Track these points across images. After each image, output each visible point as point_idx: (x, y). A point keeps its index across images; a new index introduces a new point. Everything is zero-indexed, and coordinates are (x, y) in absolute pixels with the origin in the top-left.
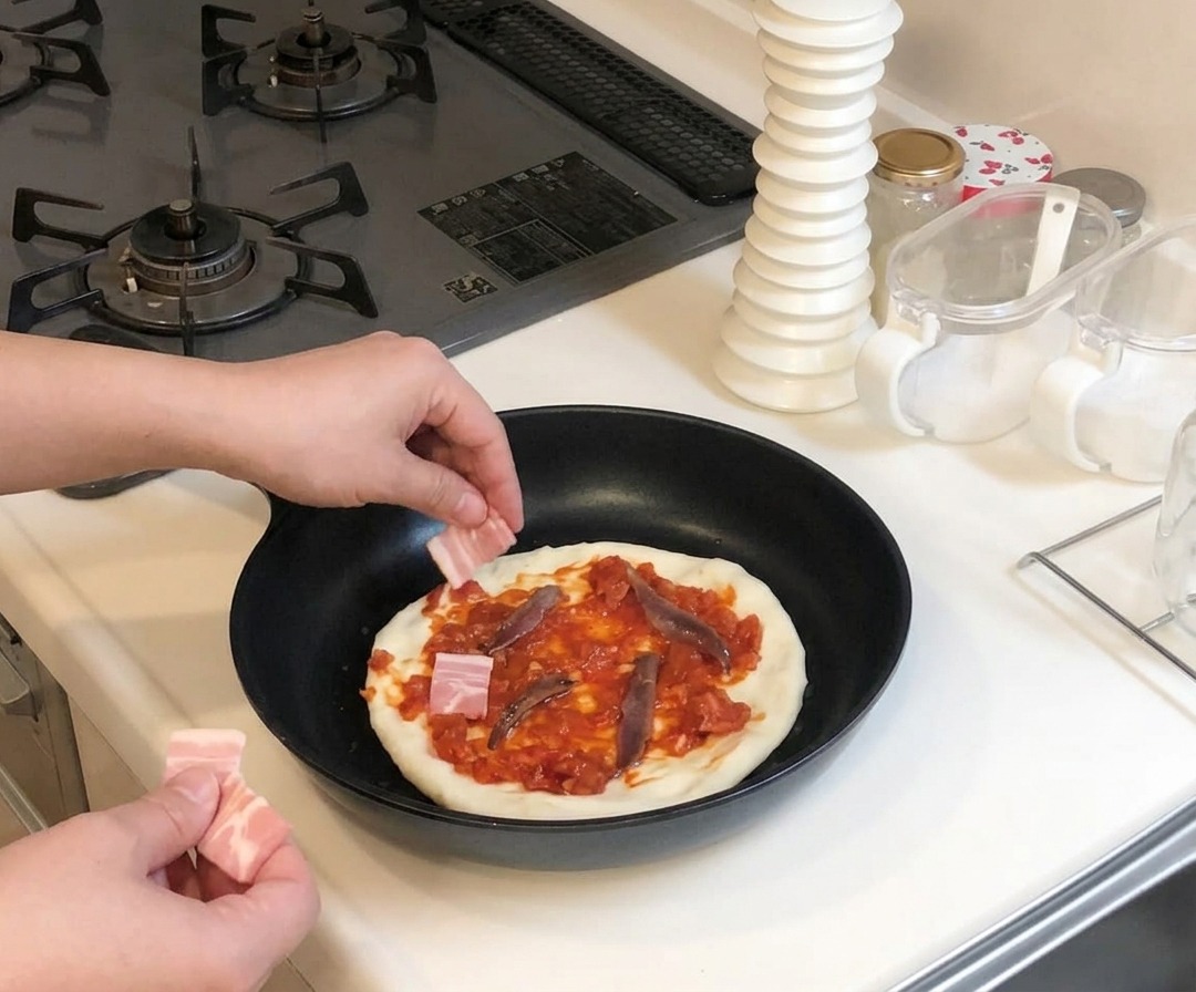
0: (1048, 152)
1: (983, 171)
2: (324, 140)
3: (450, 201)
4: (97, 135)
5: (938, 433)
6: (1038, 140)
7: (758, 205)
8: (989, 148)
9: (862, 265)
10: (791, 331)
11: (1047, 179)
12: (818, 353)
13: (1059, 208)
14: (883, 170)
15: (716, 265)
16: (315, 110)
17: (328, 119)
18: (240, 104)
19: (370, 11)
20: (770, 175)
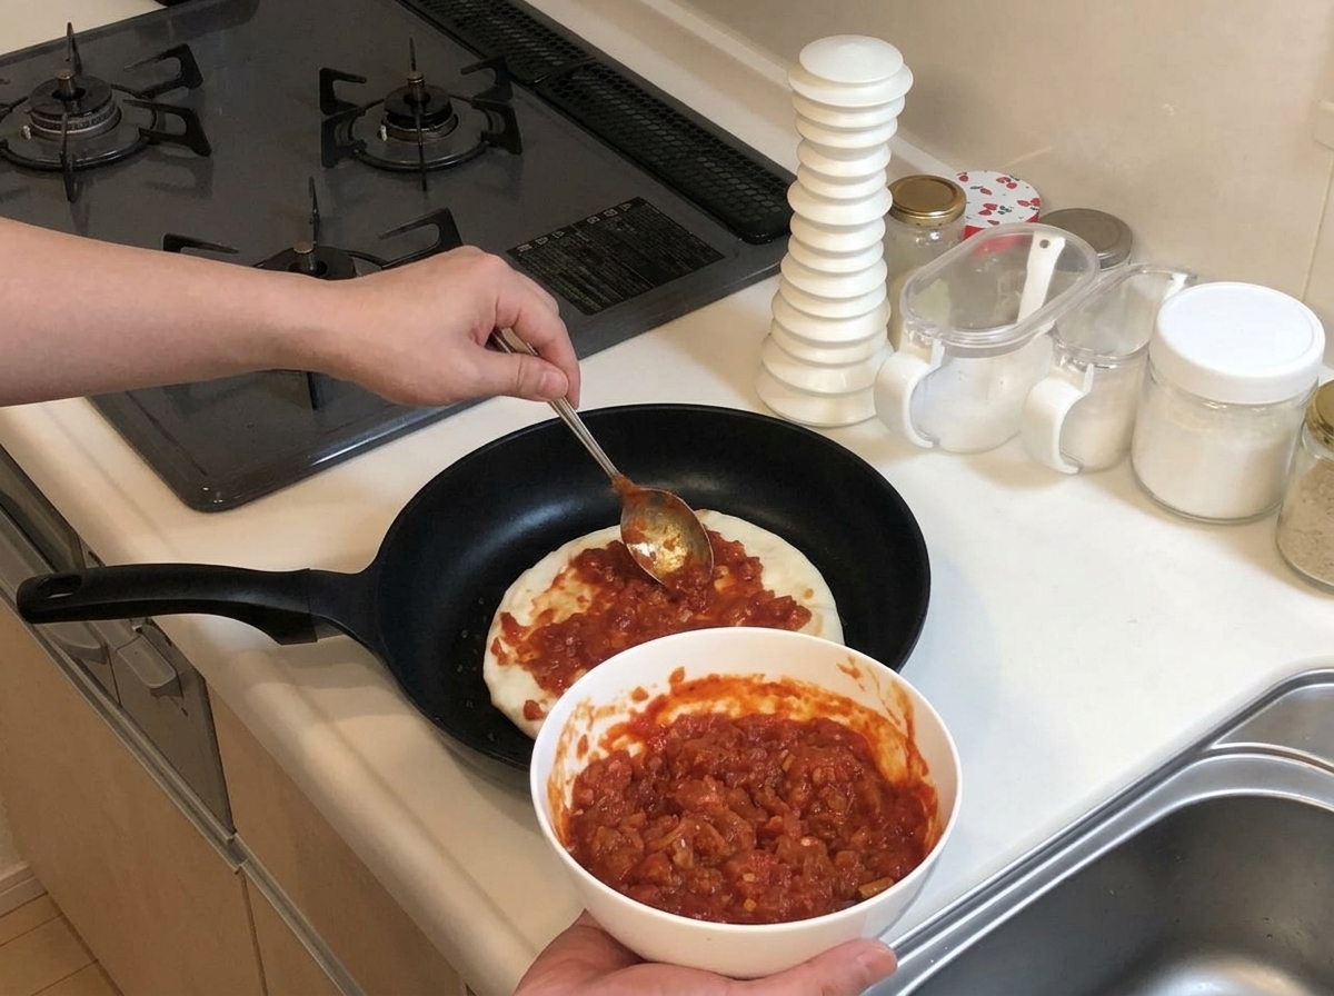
0: (1037, 196)
1: (981, 213)
3: (533, 241)
4: (202, 189)
5: (943, 444)
6: (1027, 185)
7: (792, 245)
8: (988, 192)
9: (881, 296)
10: (821, 355)
11: (1034, 219)
12: (842, 374)
13: (1045, 244)
14: (896, 213)
15: (754, 299)
16: (418, 162)
17: (429, 170)
18: (354, 157)
19: (464, 72)
20: (803, 219)
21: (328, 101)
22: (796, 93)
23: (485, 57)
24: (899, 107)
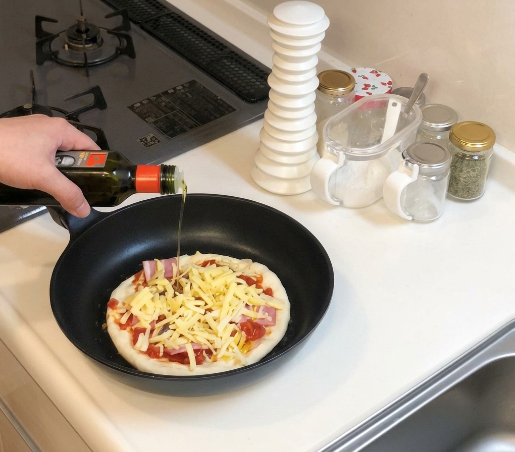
0: (390, 80)
1: (363, 89)
2: (88, 76)
3: (141, 102)
5: (346, 203)
6: (386, 75)
7: (270, 104)
8: (367, 78)
9: (312, 131)
10: (284, 159)
11: (390, 92)
12: (295, 169)
13: (394, 105)
14: (321, 88)
15: (251, 130)
16: (83, 62)
17: (89, 66)
18: (51, 59)
19: (107, 17)
20: (275, 91)
21: (39, 31)
22: (272, 30)
23: (117, 9)
24: (322, 37)
